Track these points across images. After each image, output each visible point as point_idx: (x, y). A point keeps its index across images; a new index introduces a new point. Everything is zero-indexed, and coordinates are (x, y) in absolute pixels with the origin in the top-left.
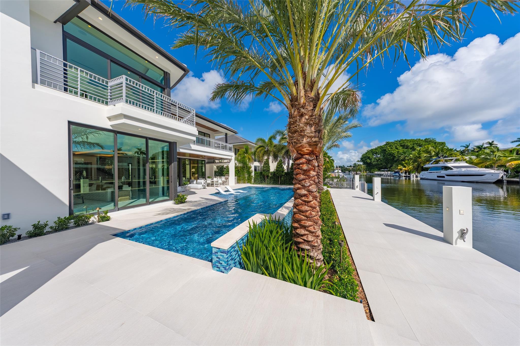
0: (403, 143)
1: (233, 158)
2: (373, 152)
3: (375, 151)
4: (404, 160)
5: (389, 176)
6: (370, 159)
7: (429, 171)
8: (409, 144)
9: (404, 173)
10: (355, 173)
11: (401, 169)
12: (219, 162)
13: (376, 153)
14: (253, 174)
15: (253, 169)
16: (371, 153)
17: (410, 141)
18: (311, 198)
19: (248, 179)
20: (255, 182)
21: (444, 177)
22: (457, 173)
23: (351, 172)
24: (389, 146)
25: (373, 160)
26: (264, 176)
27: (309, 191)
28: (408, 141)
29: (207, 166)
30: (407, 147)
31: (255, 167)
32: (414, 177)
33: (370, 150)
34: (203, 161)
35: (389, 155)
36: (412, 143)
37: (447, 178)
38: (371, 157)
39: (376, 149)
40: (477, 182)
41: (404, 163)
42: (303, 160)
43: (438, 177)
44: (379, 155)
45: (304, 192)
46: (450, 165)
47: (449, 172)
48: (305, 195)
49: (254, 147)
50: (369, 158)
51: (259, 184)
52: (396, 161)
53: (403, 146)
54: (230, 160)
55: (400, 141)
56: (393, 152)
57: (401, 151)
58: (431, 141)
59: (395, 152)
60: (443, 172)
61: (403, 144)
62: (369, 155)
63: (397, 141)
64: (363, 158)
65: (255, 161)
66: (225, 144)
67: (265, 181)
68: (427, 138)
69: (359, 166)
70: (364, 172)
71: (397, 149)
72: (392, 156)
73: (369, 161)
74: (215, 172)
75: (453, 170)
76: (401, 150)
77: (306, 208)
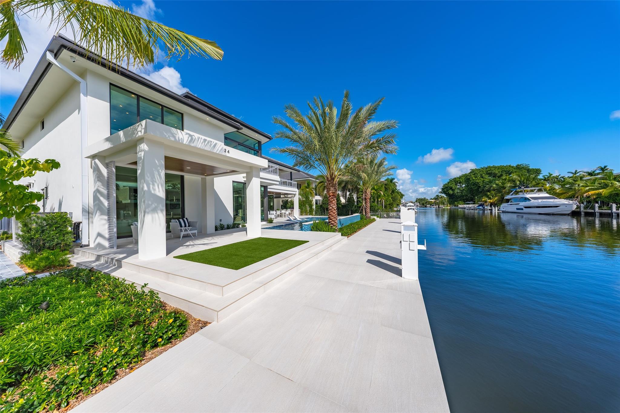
0: (489, 170)
1: (297, 193)
2: (456, 181)
3: (458, 180)
4: (489, 191)
5: (472, 209)
6: (453, 190)
7: (509, 203)
8: (497, 172)
9: (489, 205)
10: (437, 206)
11: (486, 202)
12: (284, 197)
13: (460, 183)
14: (314, 207)
15: (314, 202)
16: (453, 183)
17: (498, 168)
18: (333, 210)
19: (310, 212)
20: (316, 214)
21: (522, 209)
22: (537, 204)
23: (433, 206)
24: (474, 175)
25: (456, 191)
26: (324, 209)
27: (332, 208)
28: (496, 168)
29: (275, 200)
30: (495, 176)
31: (316, 201)
32: (495, 210)
33: (453, 179)
34: (271, 196)
35: (473, 185)
36: (500, 170)
37: (525, 210)
38: (454, 188)
39: (460, 178)
40: (553, 214)
41: (489, 193)
42: (331, 198)
43: (517, 209)
44: (463, 184)
45: (331, 208)
46: (528, 196)
47: (527, 203)
48: (331, 209)
49: (316, 182)
50: (451, 188)
51: (320, 215)
52: (481, 192)
53: (490, 174)
54: (295, 195)
55: (486, 168)
56: (477, 181)
57: (487, 180)
58: (523, 167)
59: (480, 181)
60: (522, 204)
61: (490, 172)
62: (451, 184)
63: (483, 168)
64: (444, 189)
65: (316, 195)
66: (290, 181)
67: (325, 213)
68: (519, 164)
69: (442, 198)
70: (447, 205)
71: (482, 177)
72: (477, 186)
73: (451, 192)
74: (281, 205)
75: (531, 202)
76: (487, 178)
77: (332, 213)
